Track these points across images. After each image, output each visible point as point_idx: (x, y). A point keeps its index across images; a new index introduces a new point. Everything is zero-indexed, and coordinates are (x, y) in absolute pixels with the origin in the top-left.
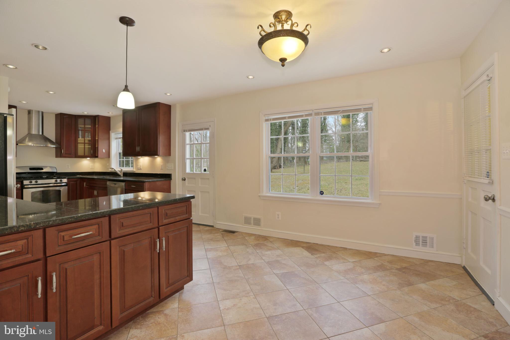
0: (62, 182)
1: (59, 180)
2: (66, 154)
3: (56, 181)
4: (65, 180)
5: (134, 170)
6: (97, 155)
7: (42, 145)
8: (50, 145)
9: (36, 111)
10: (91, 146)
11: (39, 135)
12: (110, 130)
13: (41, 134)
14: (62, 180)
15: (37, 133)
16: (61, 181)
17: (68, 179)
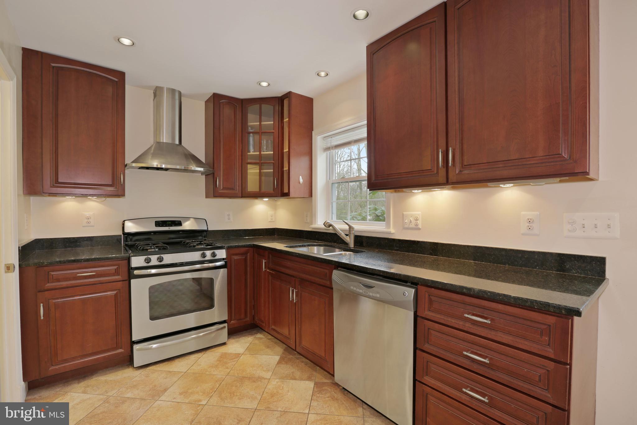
0: (216, 258)
1: (208, 253)
2: (224, 189)
3: (204, 255)
4: (222, 254)
5: (392, 230)
6: (286, 191)
7: (178, 167)
8: (194, 167)
9: (168, 89)
10: (274, 169)
11: (173, 144)
12: (313, 131)
13: (177, 142)
14: (217, 252)
15: (170, 141)
16: (214, 255)
17: (228, 249)
